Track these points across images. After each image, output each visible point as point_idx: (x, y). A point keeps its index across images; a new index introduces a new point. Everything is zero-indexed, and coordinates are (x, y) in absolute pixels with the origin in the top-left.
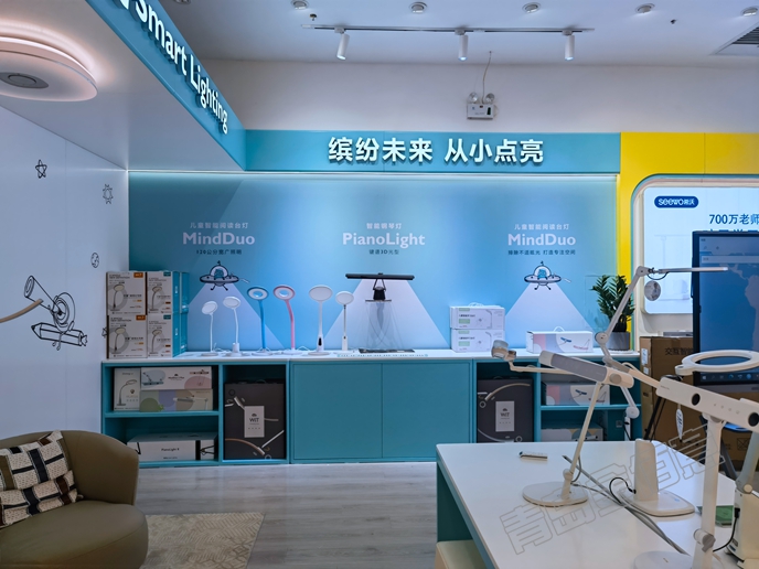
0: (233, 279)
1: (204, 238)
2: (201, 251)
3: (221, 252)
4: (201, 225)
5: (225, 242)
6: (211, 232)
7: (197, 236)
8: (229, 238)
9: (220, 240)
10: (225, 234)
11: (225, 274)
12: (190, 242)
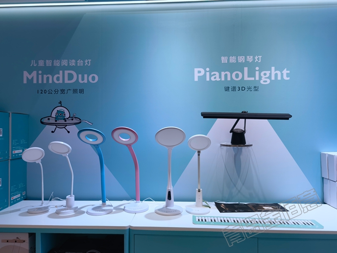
0: (75, 121)
1: (45, 76)
2: (43, 90)
3: (63, 91)
4: (41, 63)
5: (67, 81)
6: (52, 70)
7: (38, 74)
8: (71, 77)
9: (61, 78)
10: (66, 72)
11: (67, 116)
12: (30, 81)
